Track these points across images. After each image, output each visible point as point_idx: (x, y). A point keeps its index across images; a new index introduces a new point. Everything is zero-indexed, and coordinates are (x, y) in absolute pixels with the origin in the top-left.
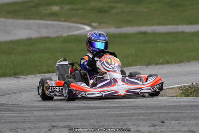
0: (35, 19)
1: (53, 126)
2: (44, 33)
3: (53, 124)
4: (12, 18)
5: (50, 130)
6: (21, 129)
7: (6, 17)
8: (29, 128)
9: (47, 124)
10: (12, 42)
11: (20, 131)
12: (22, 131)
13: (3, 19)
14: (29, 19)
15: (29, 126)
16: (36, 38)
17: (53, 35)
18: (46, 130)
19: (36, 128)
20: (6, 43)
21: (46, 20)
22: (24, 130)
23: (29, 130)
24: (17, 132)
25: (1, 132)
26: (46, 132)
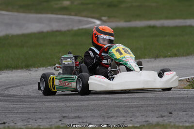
0: (47, 13)
1: (64, 117)
2: (55, 26)
3: (64, 115)
4: (24, 12)
5: (60, 121)
6: (32, 120)
7: (18, 11)
8: (40, 118)
10: (24, 35)
11: (31, 121)
13: (16, 14)
15: (40, 117)
16: (48, 32)
17: (64, 29)
18: (57, 120)
19: (47, 118)
20: (18, 36)
21: (57, 14)
22: (36, 120)
23: (40, 120)
24: (29, 122)
25: (13, 122)
26: (57, 122)
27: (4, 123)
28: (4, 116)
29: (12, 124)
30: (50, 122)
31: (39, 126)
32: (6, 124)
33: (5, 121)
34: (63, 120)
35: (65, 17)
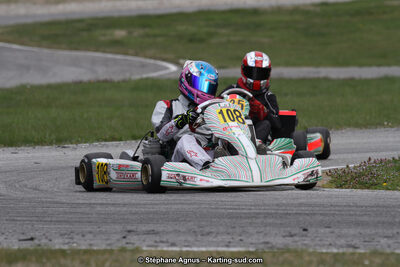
0: (87, 49)
1: (129, 231)
2: (102, 73)
3: (129, 228)
4: (49, 47)
5: (124, 237)
6: (78, 234)
7: (39, 46)
8: (90, 232)
9: (118, 228)
10: (49, 87)
11: (76, 237)
12: (80, 236)
13: (36, 49)
14: (76, 49)
16: (90, 82)
17: (117, 78)
18: (119, 236)
19: (101, 232)
20: (40, 88)
21: (104, 52)
22: (83, 236)
23: (90, 236)
24: (72, 238)
25: (46, 238)
26: (118, 240)
27: (32, 239)
28: (30, 227)
29: (44, 241)
30: (107, 240)
31: (91, 245)
32: (36, 241)
33: (32, 235)
34: (128, 237)
35: (119, 57)
